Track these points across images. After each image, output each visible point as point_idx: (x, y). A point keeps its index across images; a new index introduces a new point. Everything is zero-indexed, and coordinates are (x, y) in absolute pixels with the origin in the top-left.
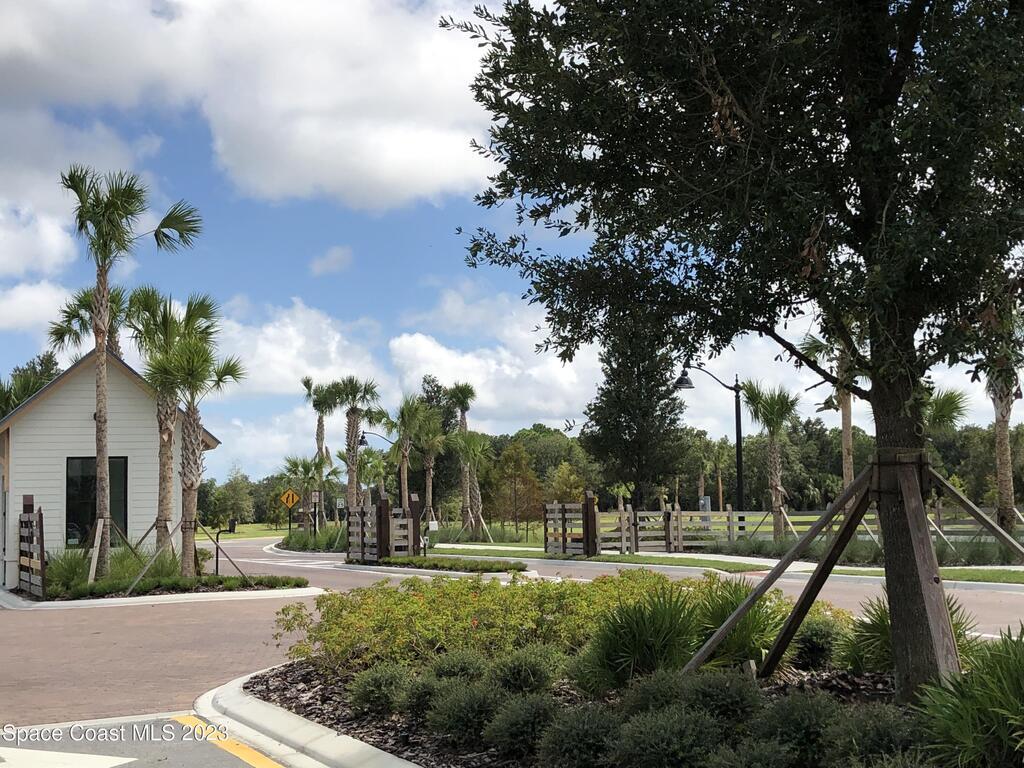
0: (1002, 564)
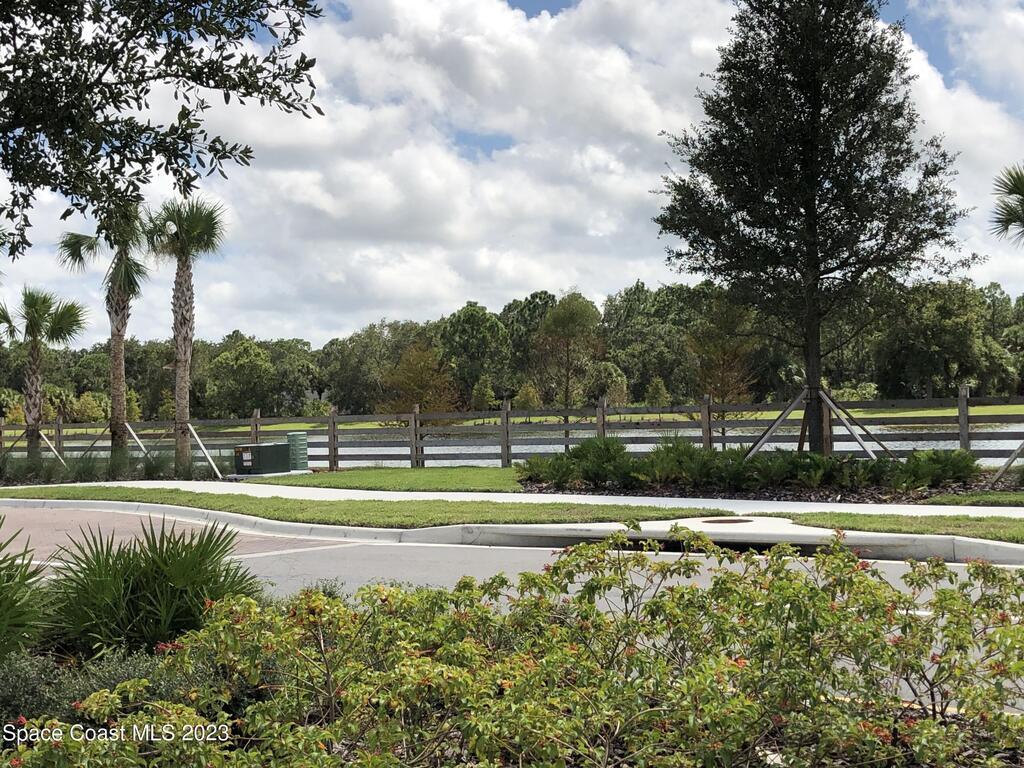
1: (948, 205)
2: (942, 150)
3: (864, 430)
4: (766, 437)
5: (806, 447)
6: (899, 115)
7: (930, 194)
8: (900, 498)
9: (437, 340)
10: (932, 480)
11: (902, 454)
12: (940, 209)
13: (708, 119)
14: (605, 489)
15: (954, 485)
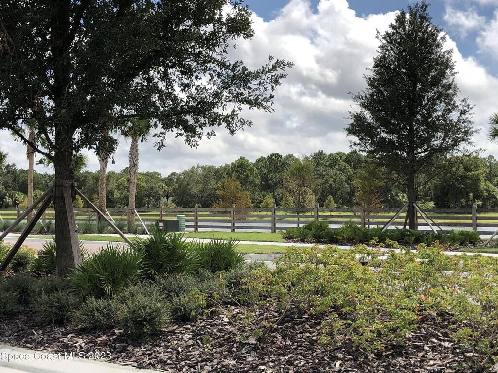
0: (98, 233)
1: (469, 127)
2: (468, 104)
3: (433, 221)
4: (390, 223)
5: (407, 227)
6: (450, 88)
7: (463, 123)
8: (447, 249)
9: (225, 175)
10: (461, 242)
11: (448, 232)
12: (466, 129)
13: (368, 87)
14: (322, 242)
15: (469, 245)
